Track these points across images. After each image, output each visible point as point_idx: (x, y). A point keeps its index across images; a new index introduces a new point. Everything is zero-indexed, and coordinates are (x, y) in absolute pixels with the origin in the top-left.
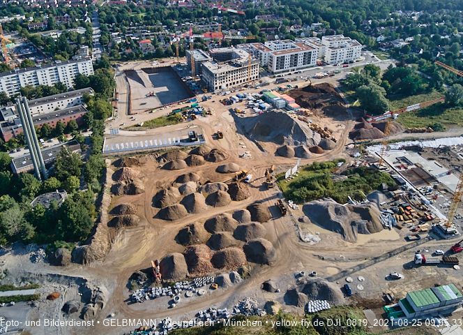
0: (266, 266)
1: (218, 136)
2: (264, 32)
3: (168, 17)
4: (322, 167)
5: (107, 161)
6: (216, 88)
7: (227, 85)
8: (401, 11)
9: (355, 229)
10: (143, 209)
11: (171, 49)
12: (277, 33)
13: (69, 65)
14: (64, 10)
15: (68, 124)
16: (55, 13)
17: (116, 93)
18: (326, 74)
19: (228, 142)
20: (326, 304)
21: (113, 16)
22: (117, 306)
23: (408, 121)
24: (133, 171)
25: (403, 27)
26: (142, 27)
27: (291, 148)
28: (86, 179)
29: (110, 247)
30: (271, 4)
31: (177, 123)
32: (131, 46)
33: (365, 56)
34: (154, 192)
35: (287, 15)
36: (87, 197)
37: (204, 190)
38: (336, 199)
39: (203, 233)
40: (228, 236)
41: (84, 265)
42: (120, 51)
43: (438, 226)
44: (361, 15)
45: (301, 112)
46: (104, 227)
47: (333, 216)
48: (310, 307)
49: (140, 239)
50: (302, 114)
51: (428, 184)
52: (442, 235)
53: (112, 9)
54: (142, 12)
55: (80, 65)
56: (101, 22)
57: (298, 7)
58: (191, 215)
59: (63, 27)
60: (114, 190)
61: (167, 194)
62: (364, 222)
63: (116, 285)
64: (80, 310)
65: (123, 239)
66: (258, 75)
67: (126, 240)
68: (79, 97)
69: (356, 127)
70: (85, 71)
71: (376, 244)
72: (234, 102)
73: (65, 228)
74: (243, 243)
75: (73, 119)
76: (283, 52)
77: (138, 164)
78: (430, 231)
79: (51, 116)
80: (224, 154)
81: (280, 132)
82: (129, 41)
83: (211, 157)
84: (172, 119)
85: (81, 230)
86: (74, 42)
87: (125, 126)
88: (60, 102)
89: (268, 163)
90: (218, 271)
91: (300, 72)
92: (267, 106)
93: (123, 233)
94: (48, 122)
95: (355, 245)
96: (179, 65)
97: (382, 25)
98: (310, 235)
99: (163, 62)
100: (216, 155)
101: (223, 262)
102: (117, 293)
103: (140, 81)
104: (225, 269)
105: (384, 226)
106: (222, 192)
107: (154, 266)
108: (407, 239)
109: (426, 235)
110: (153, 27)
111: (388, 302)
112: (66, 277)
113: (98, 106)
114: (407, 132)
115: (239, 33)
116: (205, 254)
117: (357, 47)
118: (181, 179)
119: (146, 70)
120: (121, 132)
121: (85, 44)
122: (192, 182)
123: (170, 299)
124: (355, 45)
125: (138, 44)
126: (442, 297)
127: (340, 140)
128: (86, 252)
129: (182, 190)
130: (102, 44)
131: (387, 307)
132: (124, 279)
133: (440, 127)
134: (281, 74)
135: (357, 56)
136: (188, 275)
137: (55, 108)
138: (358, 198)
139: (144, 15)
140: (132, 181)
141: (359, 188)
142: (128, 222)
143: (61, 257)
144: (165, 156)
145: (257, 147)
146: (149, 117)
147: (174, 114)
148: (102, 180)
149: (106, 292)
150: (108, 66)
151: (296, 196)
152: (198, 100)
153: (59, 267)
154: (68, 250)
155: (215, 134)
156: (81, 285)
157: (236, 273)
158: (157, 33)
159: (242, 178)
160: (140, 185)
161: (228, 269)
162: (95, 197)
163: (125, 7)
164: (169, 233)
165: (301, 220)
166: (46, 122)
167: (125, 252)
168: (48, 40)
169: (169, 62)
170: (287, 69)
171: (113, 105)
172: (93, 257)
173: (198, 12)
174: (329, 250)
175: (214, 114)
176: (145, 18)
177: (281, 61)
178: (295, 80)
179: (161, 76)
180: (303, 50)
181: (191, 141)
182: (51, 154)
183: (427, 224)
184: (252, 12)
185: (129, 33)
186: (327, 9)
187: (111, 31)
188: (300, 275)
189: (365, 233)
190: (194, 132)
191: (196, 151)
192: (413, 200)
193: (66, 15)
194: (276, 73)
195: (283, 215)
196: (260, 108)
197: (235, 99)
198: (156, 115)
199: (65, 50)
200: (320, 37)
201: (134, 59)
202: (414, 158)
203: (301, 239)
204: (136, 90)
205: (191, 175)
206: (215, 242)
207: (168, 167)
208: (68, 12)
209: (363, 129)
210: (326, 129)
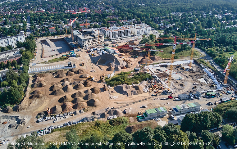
0: (95, 107)
1: (82, 65)
2: (109, 23)
3: (64, 17)
4: (124, 73)
5: (30, 75)
6: (84, 46)
7: (89, 45)
8: (174, 13)
9: (132, 93)
10: (45, 92)
11: (64, 31)
12: (115, 23)
13: (13, 38)
14: (13, 16)
15: (13, 62)
16: (9, 17)
17: (36, 50)
18: (134, 40)
19: (86, 67)
20: (115, 116)
21: (37, 17)
22: (31, 124)
23: (164, 56)
24: (42, 79)
25: (173, 19)
26: (51, 22)
27: (113, 68)
28: (20, 82)
29: (30, 105)
30: (115, 11)
31: (64, 60)
32: (45, 30)
33: (153, 32)
34: (50, 86)
35: (122, 16)
36: (20, 87)
37: (73, 84)
38: (127, 84)
39: (70, 98)
40: (81, 99)
41: (18, 112)
42: (40, 32)
43: (165, 91)
44: (155, 15)
45: (120, 54)
46: (27, 99)
47: (124, 89)
48: (109, 118)
49: (42, 102)
50: (121, 55)
51: (166, 78)
52: (166, 93)
53: (37, 14)
54: (52, 16)
55: (19, 38)
56: (31, 20)
57: (127, 12)
58: (65, 93)
59: (12, 23)
60: (32, 86)
61: (55, 86)
62: (136, 91)
63: (31, 118)
64: (16, 126)
65: (35, 102)
66: (103, 40)
67: (36, 103)
68: (18, 51)
69: (142, 59)
70: (21, 40)
71: (140, 98)
72: (91, 51)
73: (10, 99)
74: (87, 101)
75: (15, 60)
76: (115, 30)
77: (44, 76)
78: (162, 92)
79: (5, 59)
80: (84, 71)
81: (109, 62)
82: (44, 28)
83: (78, 72)
84: (62, 59)
85: (17, 99)
86: (18, 29)
87: (39, 62)
88: (9, 53)
89: (102, 73)
90: (75, 110)
91: (123, 39)
92: (106, 52)
93: (35, 100)
94: (3, 61)
95: (131, 98)
96: (67, 38)
97: (163, 19)
98: (115, 97)
99: (60, 37)
100: (80, 71)
101: (77, 107)
102: (32, 120)
103: (48, 45)
104: (78, 109)
105: (144, 92)
106: (81, 84)
107: (47, 109)
108: (152, 95)
109: (161, 94)
110: (56, 22)
111: (139, 114)
112: (10, 116)
113: (26, 54)
114: (162, 60)
115: (98, 24)
116: (70, 105)
117: (149, 28)
118: (63, 81)
119: (52, 40)
120: (37, 65)
121: (23, 30)
122: (68, 82)
123: (53, 120)
124: (148, 27)
125: (49, 30)
126: (158, 111)
127: (134, 64)
128: (19, 107)
129: (62, 85)
130: (31, 30)
131: (139, 116)
132: (35, 115)
133: (177, 57)
134: (114, 40)
135: (149, 32)
136: (62, 112)
137: (6, 56)
138: (136, 83)
139: (52, 17)
140: (40, 82)
141: (137, 80)
142: (37, 97)
143: (8, 110)
144: (56, 72)
145: (99, 68)
146: (51, 59)
147: (63, 57)
148: (27, 82)
149: (27, 120)
150: (33, 38)
151: (111, 84)
152: (75, 51)
153: (7, 113)
154: (11, 107)
155: (81, 64)
156: (16, 118)
157: (82, 110)
158: (59, 25)
159: (90, 79)
160: (44, 84)
161: (79, 109)
162: (24, 89)
163: (43, 13)
164: (56, 99)
165: (112, 92)
166: (2, 61)
167: (36, 106)
168: (5, 29)
169: (63, 37)
170: (117, 38)
171: (34, 55)
172: (22, 109)
173: (79, 15)
174: (121, 100)
175: (82, 57)
176: (53, 18)
177: (114, 34)
178: (120, 42)
179: (59, 43)
180: (124, 29)
181: (69, 67)
182: (4, 73)
183: (161, 90)
184: (105, 14)
185: (45, 25)
186: (140, 13)
187: (36, 24)
188: (108, 109)
189: (136, 94)
190: (70, 63)
191: (71, 70)
192: (158, 83)
193: (14, 18)
194: (112, 40)
195: (105, 91)
196: (103, 53)
197: (91, 50)
198: (54, 57)
199: (12, 32)
200: (134, 24)
201: (47, 36)
202: (163, 69)
203: (110, 98)
204: (46, 49)
205: (67, 79)
206: (75, 101)
207: (57, 77)
208: (15, 17)
209: (144, 59)
210: (129, 60)
